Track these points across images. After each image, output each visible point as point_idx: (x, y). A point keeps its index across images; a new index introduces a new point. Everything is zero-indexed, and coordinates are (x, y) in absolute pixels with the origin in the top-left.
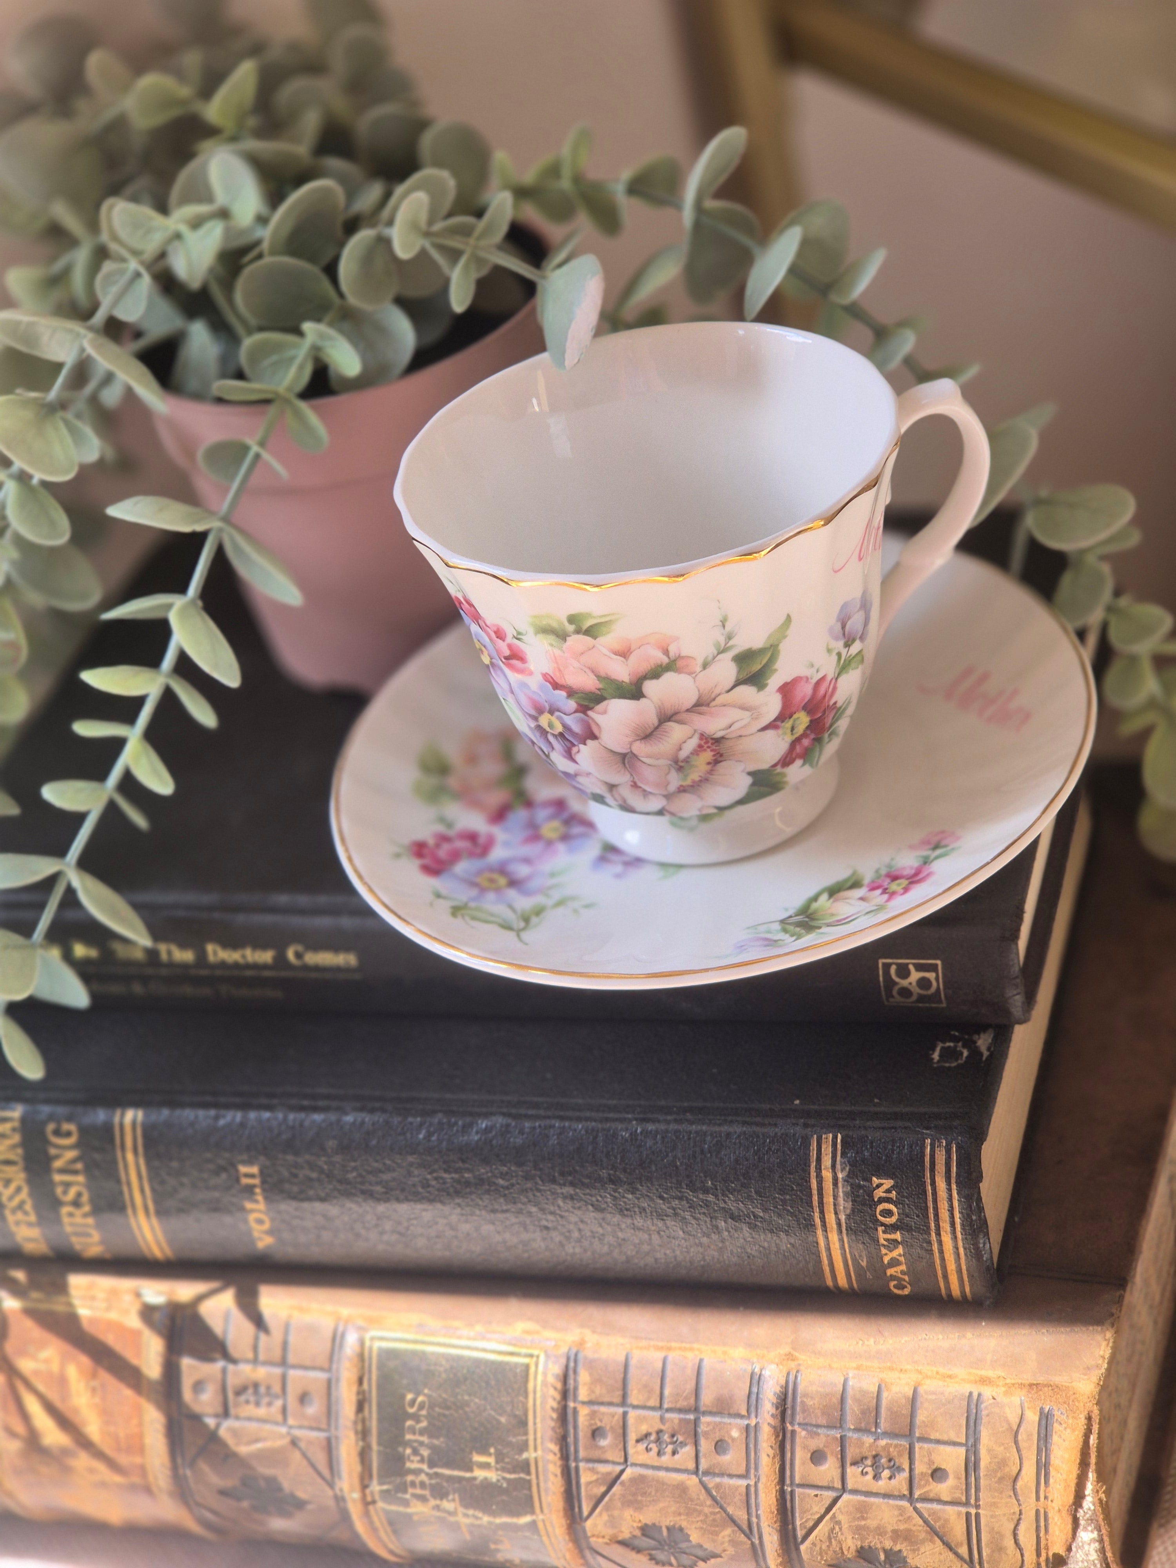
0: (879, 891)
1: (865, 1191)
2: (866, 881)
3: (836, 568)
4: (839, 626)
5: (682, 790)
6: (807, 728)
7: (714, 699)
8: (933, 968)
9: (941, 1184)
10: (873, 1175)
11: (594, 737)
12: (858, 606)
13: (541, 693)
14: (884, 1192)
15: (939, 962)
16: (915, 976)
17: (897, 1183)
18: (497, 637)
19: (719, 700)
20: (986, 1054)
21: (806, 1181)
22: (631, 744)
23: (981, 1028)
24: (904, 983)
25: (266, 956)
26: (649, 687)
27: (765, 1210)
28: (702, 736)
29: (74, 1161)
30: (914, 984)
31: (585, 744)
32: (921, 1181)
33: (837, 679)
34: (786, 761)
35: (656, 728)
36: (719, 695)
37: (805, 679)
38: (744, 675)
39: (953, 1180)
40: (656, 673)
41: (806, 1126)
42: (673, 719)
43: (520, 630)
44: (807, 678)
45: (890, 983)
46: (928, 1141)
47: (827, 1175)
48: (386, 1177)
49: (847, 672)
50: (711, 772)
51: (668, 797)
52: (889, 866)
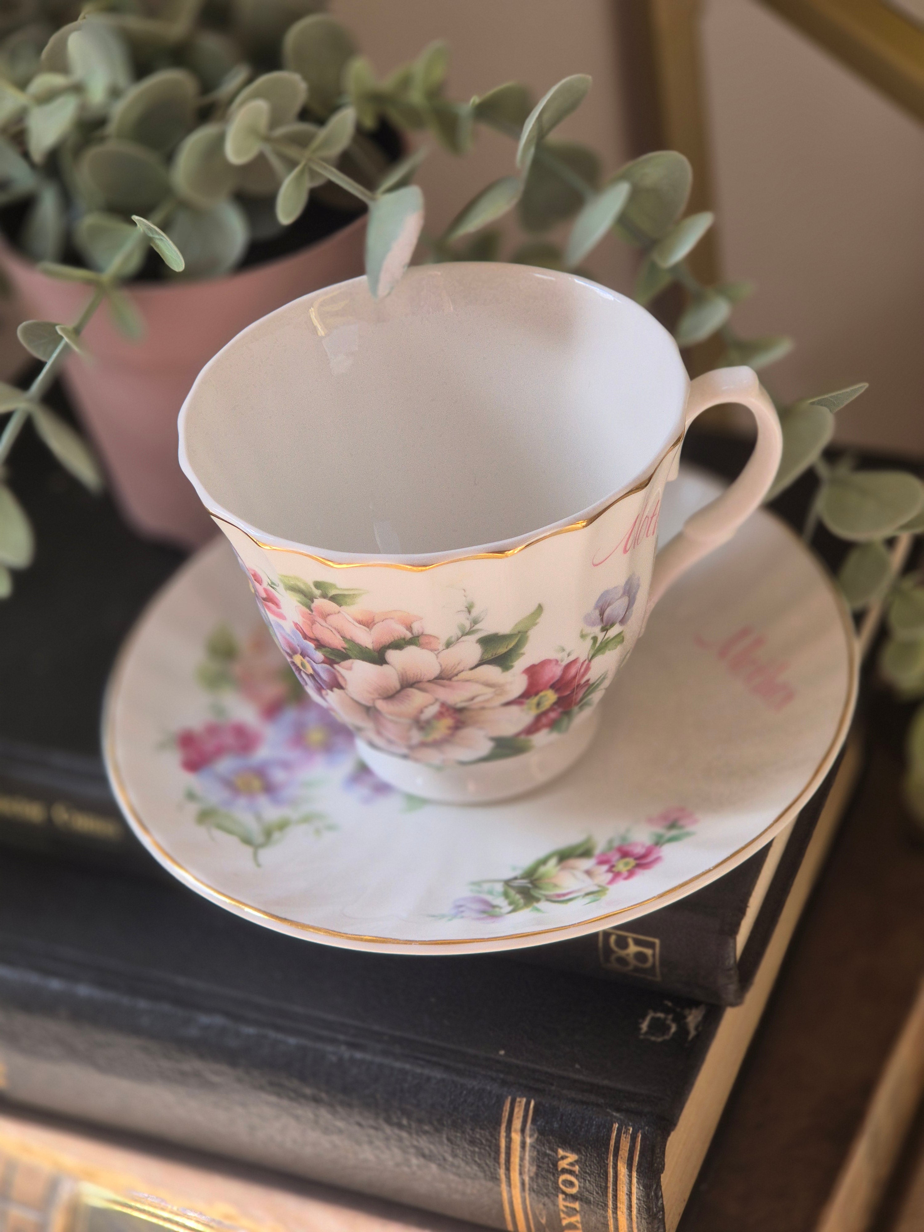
0: (605, 867)
1: (549, 1159)
2: (598, 851)
3: (596, 562)
4: (597, 612)
5: (423, 745)
6: (555, 703)
7: (457, 675)
8: (651, 945)
9: (623, 1169)
10: (559, 1147)
11: (340, 687)
12: (620, 593)
13: (294, 637)
14: (568, 1164)
15: (657, 941)
16: (633, 949)
17: (581, 1159)
18: (255, 580)
19: (462, 676)
20: (693, 1033)
21: (496, 1139)
22: (374, 700)
23: (694, 1003)
24: (623, 953)
25: (36, 812)
26: (392, 655)
27: (455, 1156)
28: (443, 705)
30: (631, 956)
31: (332, 691)
32: (604, 1162)
33: (590, 661)
34: (533, 729)
35: (398, 692)
36: (462, 671)
37: (554, 663)
38: (489, 656)
39: (634, 1169)
40: (398, 645)
41: (504, 1083)
42: (416, 685)
43: (274, 581)
44: (557, 661)
45: (609, 950)
46: (616, 1126)
47: (516, 1137)
49: (603, 653)
50: (452, 735)
51: (411, 748)
52: (624, 838)
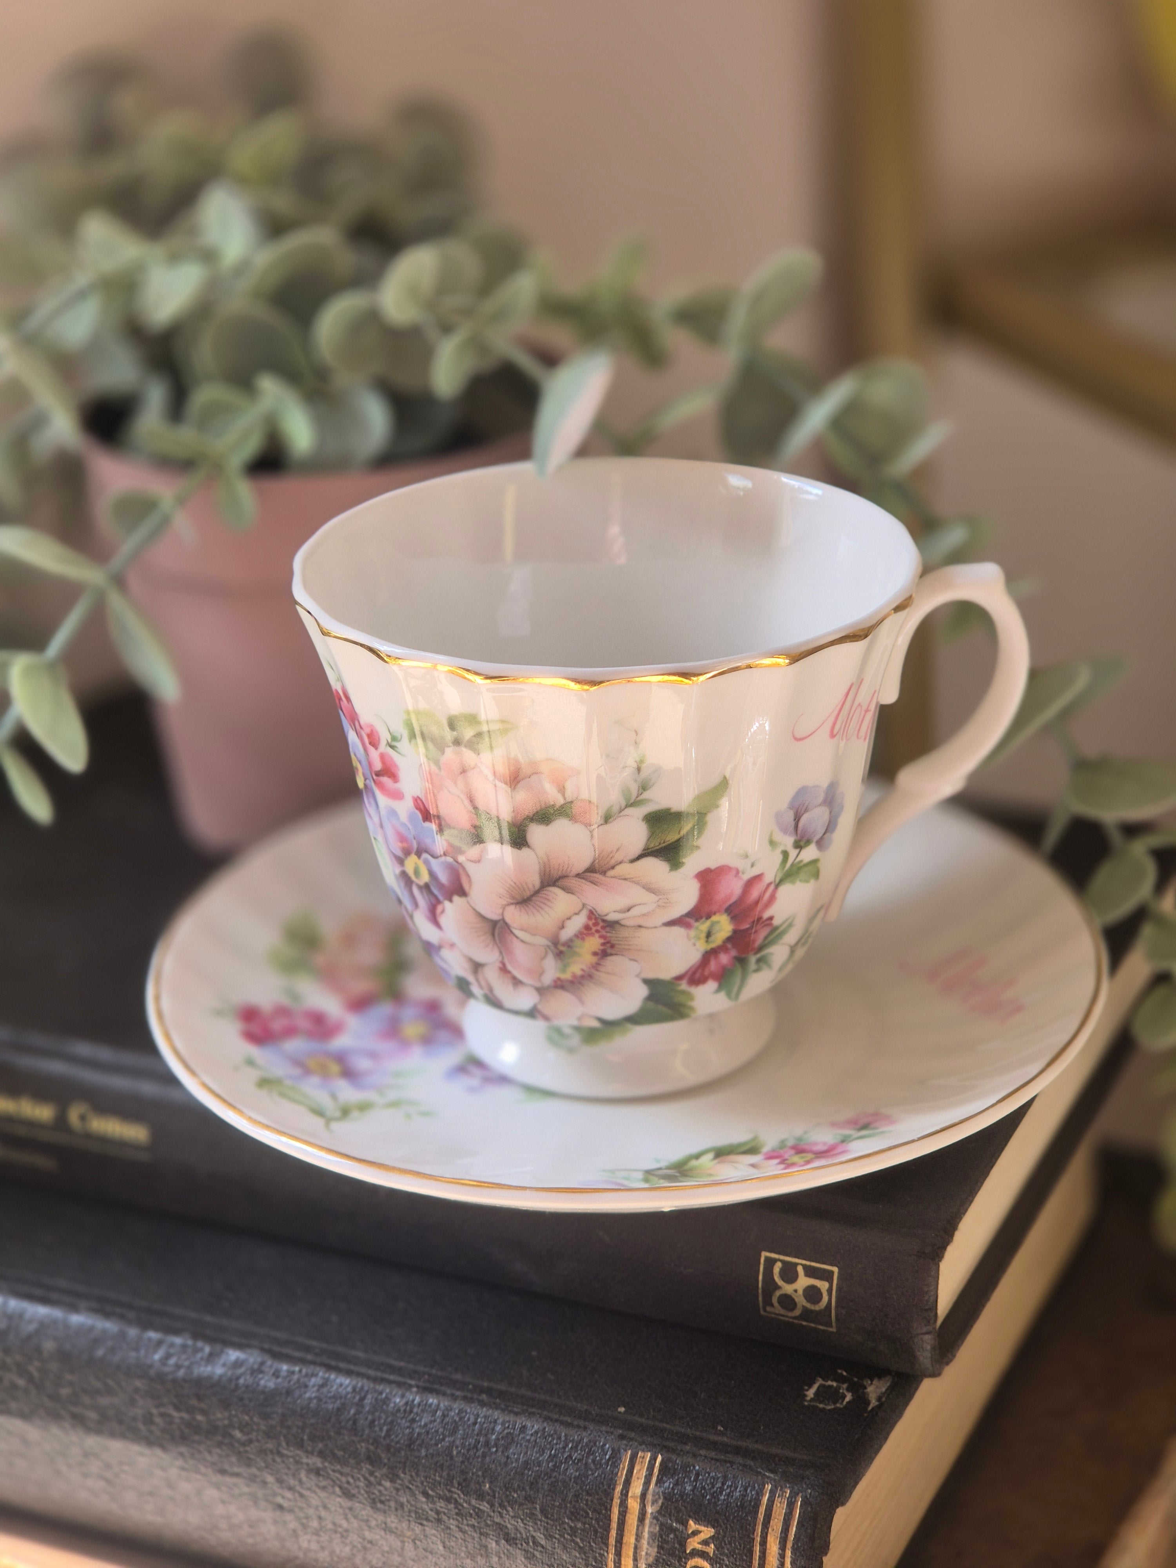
0: (776, 1161)
1: (675, 1535)
3: (798, 736)
4: (791, 815)
5: (559, 985)
6: (729, 939)
7: (613, 868)
8: (827, 1276)
9: (773, 1547)
10: (690, 1516)
11: (463, 893)
12: (821, 799)
13: (410, 827)
14: (699, 1543)
15: (835, 1270)
16: (803, 1282)
17: (719, 1534)
18: (370, 743)
19: (619, 870)
20: (874, 1403)
21: (606, 1509)
22: (504, 907)
23: (878, 1373)
24: (788, 1289)
25: (43, 1113)
26: (536, 833)
27: (549, 1537)
28: (592, 914)
30: (800, 1292)
31: (451, 900)
32: (749, 1537)
33: (777, 886)
34: (696, 976)
35: (537, 893)
36: (621, 863)
37: (734, 872)
38: (655, 844)
39: (789, 1545)
40: (544, 816)
41: (622, 1437)
42: (559, 883)
43: (396, 734)
44: (738, 872)
45: (771, 1286)
46: (768, 1487)
47: (634, 1505)
48: (104, 1401)
49: (793, 882)
50: (596, 966)
51: (541, 991)
52: (800, 1139)
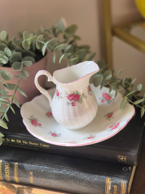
8: (125, 157)
14: (115, 187)
16: (122, 158)
20: (130, 170)
21: (105, 184)
24: (121, 159)
25: (37, 144)
27: (99, 187)
29: (8, 168)
32: (120, 186)
39: (125, 187)
41: (106, 177)
45: (119, 159)
46: (122, 181)
47: (108, 184)
48: (49, 176)
